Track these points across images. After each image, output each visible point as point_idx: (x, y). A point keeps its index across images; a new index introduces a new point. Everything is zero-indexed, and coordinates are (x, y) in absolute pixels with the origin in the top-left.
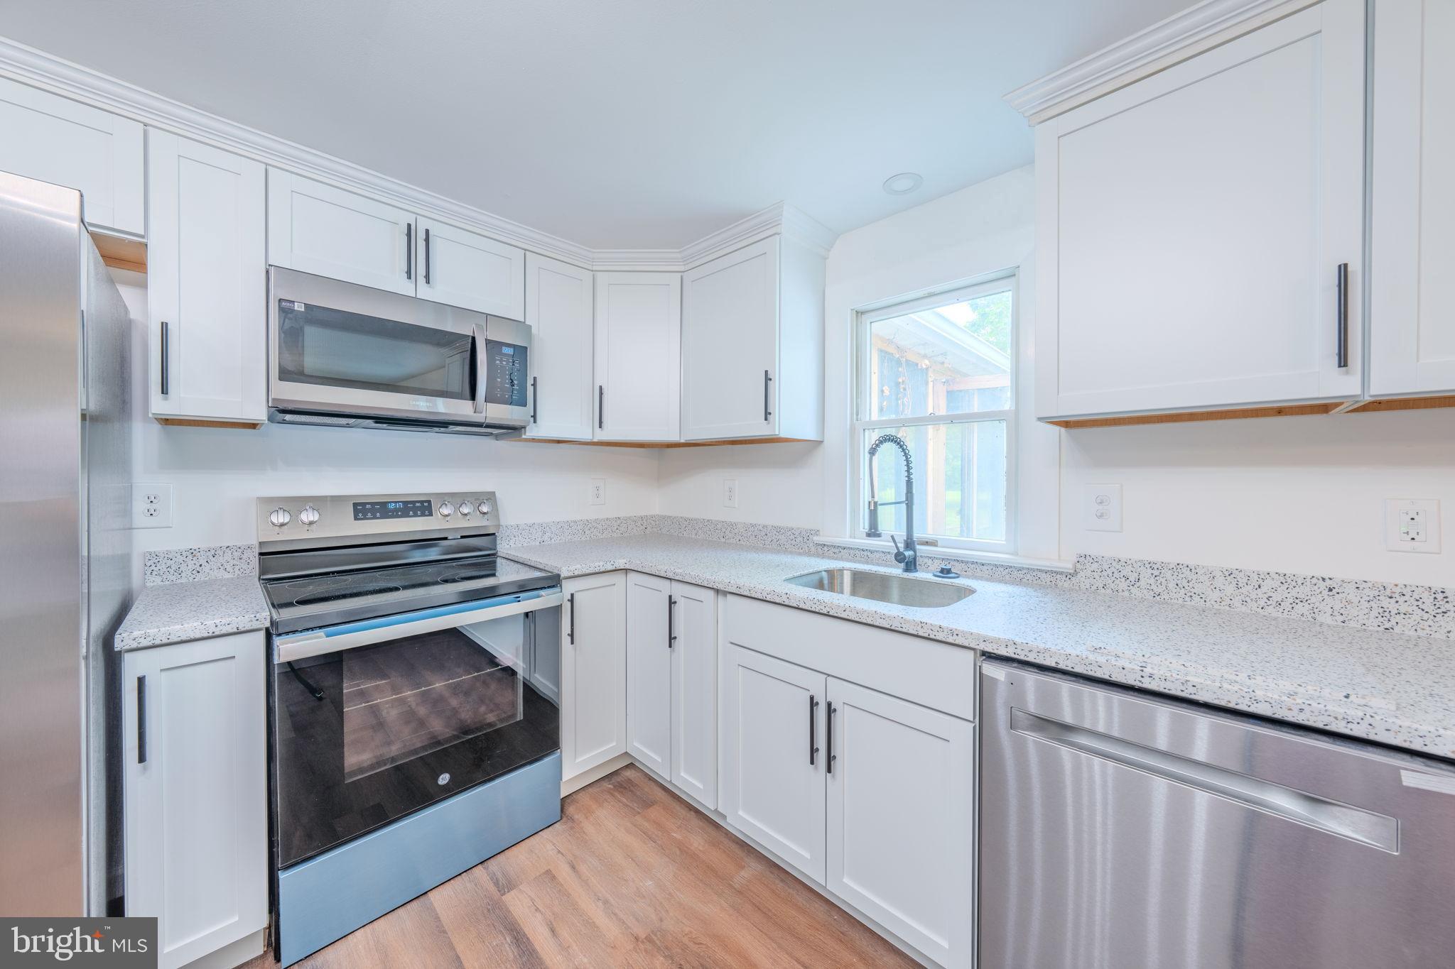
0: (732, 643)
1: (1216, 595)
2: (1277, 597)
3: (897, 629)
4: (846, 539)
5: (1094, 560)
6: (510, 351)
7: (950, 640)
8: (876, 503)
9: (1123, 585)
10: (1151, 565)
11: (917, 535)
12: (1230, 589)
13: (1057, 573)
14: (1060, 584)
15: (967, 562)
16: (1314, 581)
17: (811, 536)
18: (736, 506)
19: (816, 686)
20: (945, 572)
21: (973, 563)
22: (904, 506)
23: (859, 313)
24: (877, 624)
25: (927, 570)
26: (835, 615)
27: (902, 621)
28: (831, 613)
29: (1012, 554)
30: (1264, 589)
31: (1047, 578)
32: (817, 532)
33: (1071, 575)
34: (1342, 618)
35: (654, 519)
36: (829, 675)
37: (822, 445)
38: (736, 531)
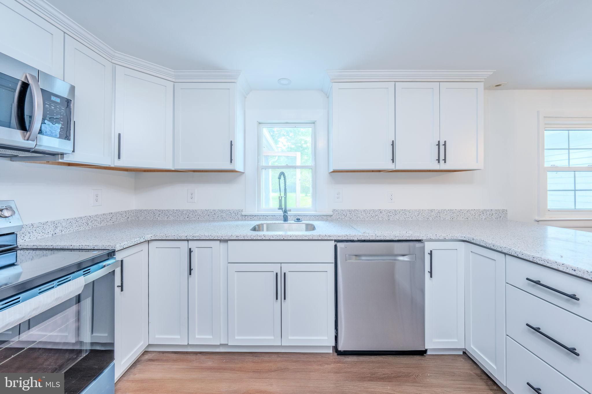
2: (373, 215)
3: (311, 239)
4: (256, 212)
5: (337, 211)
6: (58, 100)
7: (329, 239)
9: (343, 217)
10: (349, 211)
11: (287, 208)
12: (365, 215)
13: (327, 216)
14: (328, 219)
15: (302, 216)
16: (378, 211)
17: (239, 213)
18: (196, 202)
19: (276, 268)
20: (298, 220)
21: (304, 216)
23: (259, 123)
24: (304, 239)
26: (287, 239)
27: (313, 236)
28: (285, 239)
29: (315, 211)
30: (370, 214)
31: (325, 217)
32: (242, 211)
33: (331, 216)
34: (382, 218)
35: (133, 212)
36: (281, 263)
37: (244, 174)
38: (196, 214)
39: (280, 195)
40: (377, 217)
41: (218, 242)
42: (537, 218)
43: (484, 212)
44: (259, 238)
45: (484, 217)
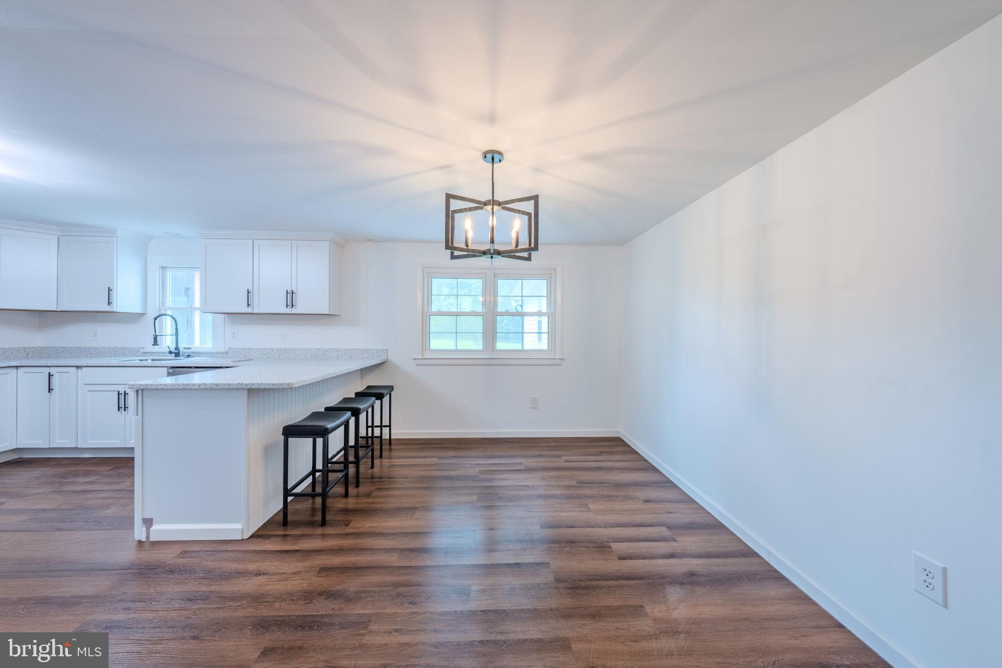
0: (85, 384)
1: (255, 354)
2: (265, 353)
5: (232, 349)
7: (160, 365)
8: (156, 335)
10: (244, 349)
11: (181, 346)
13: (223, 353)
15: (199, 353)
16: (270, 349)
17: (140, 350)
19: (118, 388)
20: (188, 356)
21: (201, 353)
22: (175, 336)
23: (162, 267)
25: (183, 356)
30: (263, 352)
31: (221, 355)
32: (143, 348)
33: (227, 353)
35: (35, 349)
37: (146, 315)
38: (98, 351)
39: (155, 333)
40: (268, 355)
41: (74, 368)
42: (415, 357)
43: (366, 351)
44: (105, 365)
45: (366, 356)
